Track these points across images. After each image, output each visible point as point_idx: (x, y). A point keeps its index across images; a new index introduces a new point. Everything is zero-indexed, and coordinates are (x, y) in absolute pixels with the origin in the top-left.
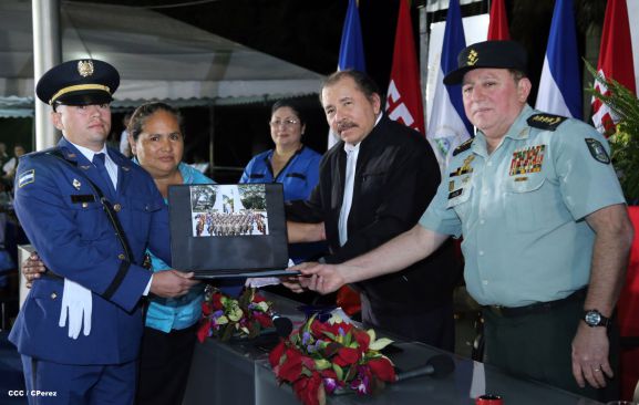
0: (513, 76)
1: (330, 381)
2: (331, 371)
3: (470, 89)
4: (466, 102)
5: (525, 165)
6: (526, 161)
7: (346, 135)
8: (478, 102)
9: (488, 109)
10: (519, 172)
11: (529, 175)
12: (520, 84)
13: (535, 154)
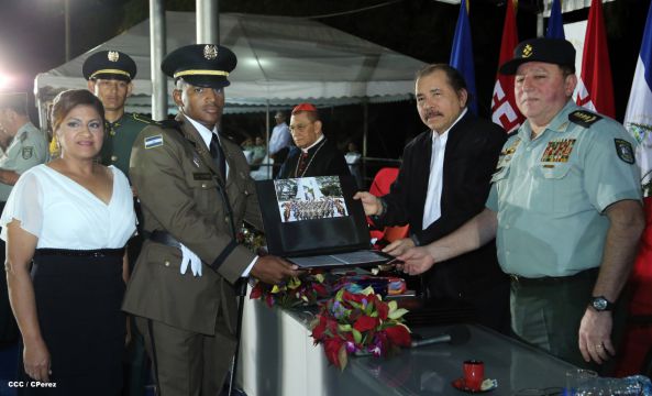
0: (562, 72)
1: (350, 344)
2: (350, 336)
3: (521, 80)
4: (516, 92)
5: (555, 155)
6: (558, 150)
7: (431, 122)
8: (528, 92)
9: (536, 99)
10: (548, 160)
11: (556, 164)
12: (567, 79)
13: (566, 146)
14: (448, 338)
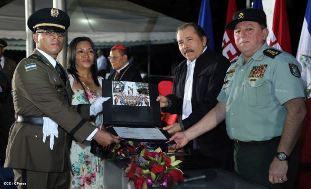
0: (260, 27)
4: (236, 38)
5: (256, 73)
6: (257, 71)
7: (188, 56)
8: (243, 37)
10: (253, 76)
11: (257, 79)
12: (264, 31)
13: (262, 69)
14: (204, 177)
